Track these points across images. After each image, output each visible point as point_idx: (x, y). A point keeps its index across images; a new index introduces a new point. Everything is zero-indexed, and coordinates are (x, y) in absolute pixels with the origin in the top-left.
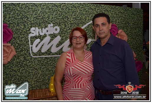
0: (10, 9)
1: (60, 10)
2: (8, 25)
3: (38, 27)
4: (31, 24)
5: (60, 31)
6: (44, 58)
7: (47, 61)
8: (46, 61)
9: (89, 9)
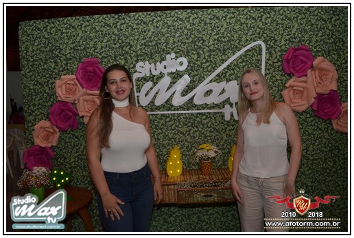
0: (102, 34)
1: (188, 27)
2: (99, 61)
3: (149, 60)
4: (137, 56)
5: (188, 66)
6: (159, 117)
7: (166, 122)
8: (162, 122)
9: (247, 19)
